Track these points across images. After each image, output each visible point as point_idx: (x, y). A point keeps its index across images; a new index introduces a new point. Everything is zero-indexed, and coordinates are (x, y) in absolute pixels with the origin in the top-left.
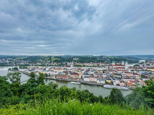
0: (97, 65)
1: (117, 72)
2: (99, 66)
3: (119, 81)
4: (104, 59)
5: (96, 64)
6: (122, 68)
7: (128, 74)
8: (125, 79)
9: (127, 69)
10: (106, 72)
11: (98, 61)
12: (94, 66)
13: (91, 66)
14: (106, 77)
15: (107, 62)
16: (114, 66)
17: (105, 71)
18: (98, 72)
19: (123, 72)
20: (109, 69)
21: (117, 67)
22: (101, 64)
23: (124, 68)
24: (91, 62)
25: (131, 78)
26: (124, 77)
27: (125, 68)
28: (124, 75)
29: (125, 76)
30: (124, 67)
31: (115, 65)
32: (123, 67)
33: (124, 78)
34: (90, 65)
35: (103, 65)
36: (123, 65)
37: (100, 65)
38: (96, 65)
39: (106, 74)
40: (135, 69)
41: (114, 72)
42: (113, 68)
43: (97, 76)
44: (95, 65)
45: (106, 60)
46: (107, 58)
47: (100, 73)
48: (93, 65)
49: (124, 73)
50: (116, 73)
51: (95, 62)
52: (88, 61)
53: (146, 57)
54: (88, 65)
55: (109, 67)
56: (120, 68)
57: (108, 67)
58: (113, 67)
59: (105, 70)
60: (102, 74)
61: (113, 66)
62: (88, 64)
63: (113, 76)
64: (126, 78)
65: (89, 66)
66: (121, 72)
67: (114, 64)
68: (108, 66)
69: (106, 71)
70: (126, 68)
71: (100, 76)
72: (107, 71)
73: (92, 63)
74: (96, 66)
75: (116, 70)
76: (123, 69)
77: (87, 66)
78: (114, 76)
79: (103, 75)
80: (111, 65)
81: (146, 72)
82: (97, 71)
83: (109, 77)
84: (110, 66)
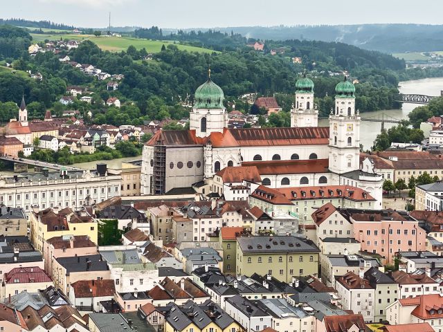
1: (264, 217)
2: (9, 165)
3: (317, 314)
4: (48, 62)
6: (295, 164)
7: (371, 235)
8: (365, 292)
9: (354, 175)
10: (144, 227)
14: (155, 294)
15: (95, 107)
16: (215, 141)
17: (122, 224)
18: (42, 233)
19: (319, 216)
20: (158, 184)
21: (249, 154)
22: (24, 138)
23: (319, 165)
25: (412, 267)
26: (343, 270)
27: (325, 162)
28: (336, 249)
29: (352, 250)
30: (321, 152)
31: (229, 138)
32: (304, 152)
33: (350, 281)
35: (53, 145)
36: (307, 135)
39: (153, 253)
40: (417, 174)
41: (235, 221)
42: (209, 172)
43: (34, 288)
45: (79, 80)
46: (87, 53)
47: (71, 252)
49: (335, 224)
50: (255, 226)
55: (159, 163)
56: (276, 165)
57: (147, 170)
58: (214, 156)
59: (119, 208)
60: (96, 263)
61: (203, 143)
63: (231, 266)
64: (371, 281)
66: (305, 210)
67: (218, 120)
68: (148, 153)
69: (142, 219)
70: (342, 162)
71: (82, 289)
72: (151, 212)
75: (244, 195)
76: (314, 180)
78: (246, 268)
79: (115, 273)
80: (186, 138)
82: (23, 231)
83: (192, 290)
84: (173, 155)
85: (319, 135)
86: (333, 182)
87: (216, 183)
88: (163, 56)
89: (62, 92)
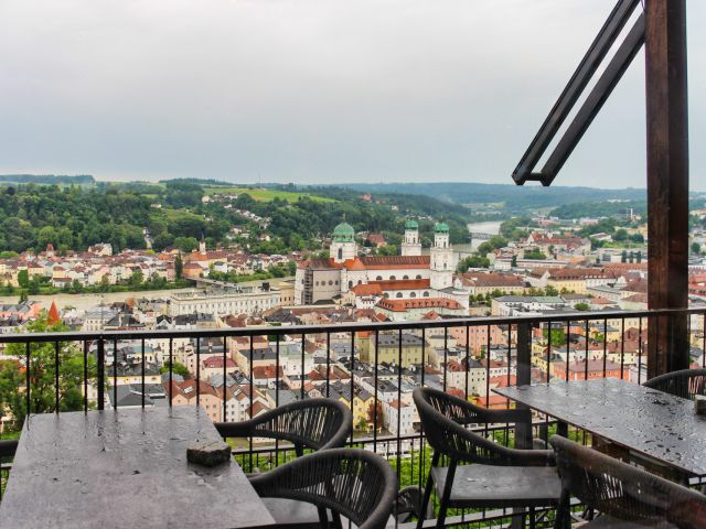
0: (169, 274)
2: (193, 284)
4: (216, 209)
5: (154, 265)
6: (406, 284)
9: (449, 290)
11: (165, 233)
12: (146, 288)
13: (112, 280)
14: (313, 376)
15: (252, 241)
16: (348, 265)
20: (308, 297)
21: (373, 275)
22: (202, 264)
23: (422, 283)
24: (104, 239)
27: (427, 282)
29: (450, 344)
30: (424, 274)
31: (359, 263)
32: (412, 274)
34: (96, 278)
35: (224, 269)
36: (413, 262)
37: (193, 274)
38: (162, 275)
39: (309, 347)
40: (491, 290)
42: (345, 288)
44: (146, 274)
45: (238, 222)
46: (244, 202)
48: (126, 273)
51: (136, 244)
52: (65, 230)
53: (499, 200)
54: (74, 275)
56: (393, 283)
57: (300, 286)
58: (348, 277)
59: (281, 314)
60: (268, 354)
61: (340, 267)
62: (75, 260)
63: (365, 356)
64: (466, 366)
65: (95, 290)
67: (350, 251)
68: (300, 274)
70: (439, 281)
71: (261, 373)
72: (305, 317)
73: (107, 249)
74: (158, 284)
75: (371, 305)
76: (419, 294)
77: (66, 290)
79: (282, 361)
81: (557, 300)
83: (339, 374)
84: (318, 276)
85: (423, 262)
86: (433, 295)
87: (349, 297)
88: (300, 205)
89: (228, 230)
